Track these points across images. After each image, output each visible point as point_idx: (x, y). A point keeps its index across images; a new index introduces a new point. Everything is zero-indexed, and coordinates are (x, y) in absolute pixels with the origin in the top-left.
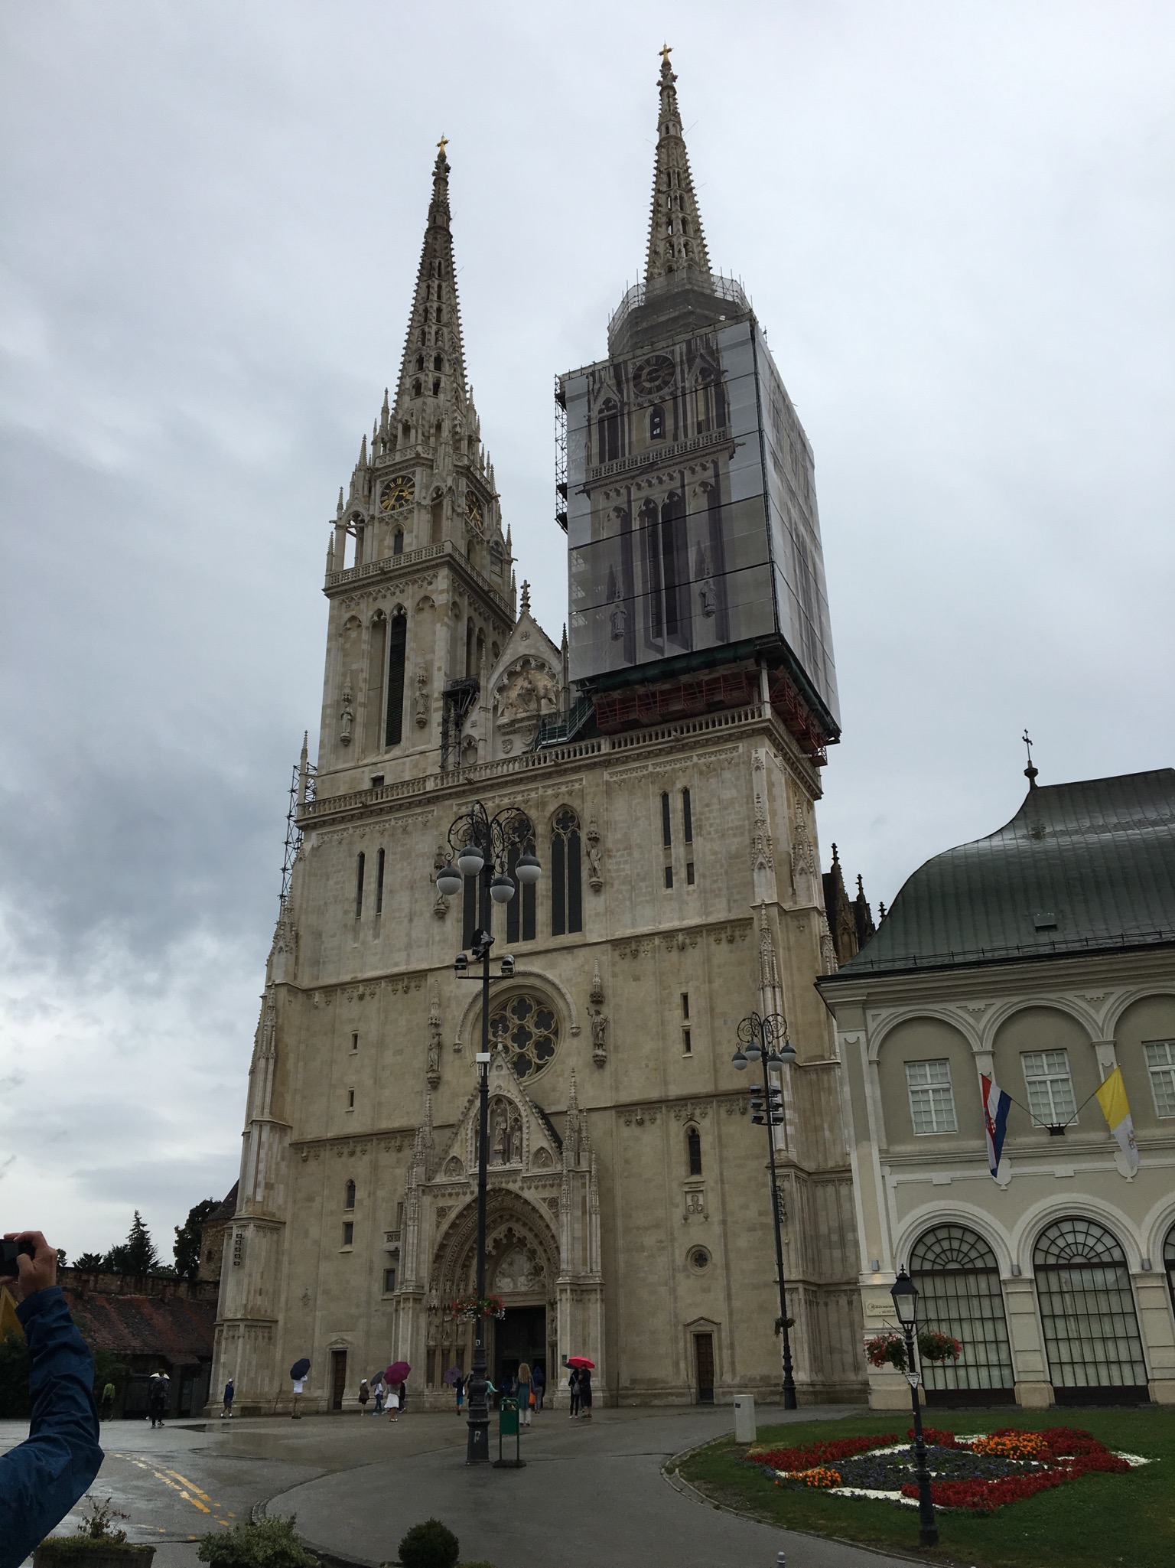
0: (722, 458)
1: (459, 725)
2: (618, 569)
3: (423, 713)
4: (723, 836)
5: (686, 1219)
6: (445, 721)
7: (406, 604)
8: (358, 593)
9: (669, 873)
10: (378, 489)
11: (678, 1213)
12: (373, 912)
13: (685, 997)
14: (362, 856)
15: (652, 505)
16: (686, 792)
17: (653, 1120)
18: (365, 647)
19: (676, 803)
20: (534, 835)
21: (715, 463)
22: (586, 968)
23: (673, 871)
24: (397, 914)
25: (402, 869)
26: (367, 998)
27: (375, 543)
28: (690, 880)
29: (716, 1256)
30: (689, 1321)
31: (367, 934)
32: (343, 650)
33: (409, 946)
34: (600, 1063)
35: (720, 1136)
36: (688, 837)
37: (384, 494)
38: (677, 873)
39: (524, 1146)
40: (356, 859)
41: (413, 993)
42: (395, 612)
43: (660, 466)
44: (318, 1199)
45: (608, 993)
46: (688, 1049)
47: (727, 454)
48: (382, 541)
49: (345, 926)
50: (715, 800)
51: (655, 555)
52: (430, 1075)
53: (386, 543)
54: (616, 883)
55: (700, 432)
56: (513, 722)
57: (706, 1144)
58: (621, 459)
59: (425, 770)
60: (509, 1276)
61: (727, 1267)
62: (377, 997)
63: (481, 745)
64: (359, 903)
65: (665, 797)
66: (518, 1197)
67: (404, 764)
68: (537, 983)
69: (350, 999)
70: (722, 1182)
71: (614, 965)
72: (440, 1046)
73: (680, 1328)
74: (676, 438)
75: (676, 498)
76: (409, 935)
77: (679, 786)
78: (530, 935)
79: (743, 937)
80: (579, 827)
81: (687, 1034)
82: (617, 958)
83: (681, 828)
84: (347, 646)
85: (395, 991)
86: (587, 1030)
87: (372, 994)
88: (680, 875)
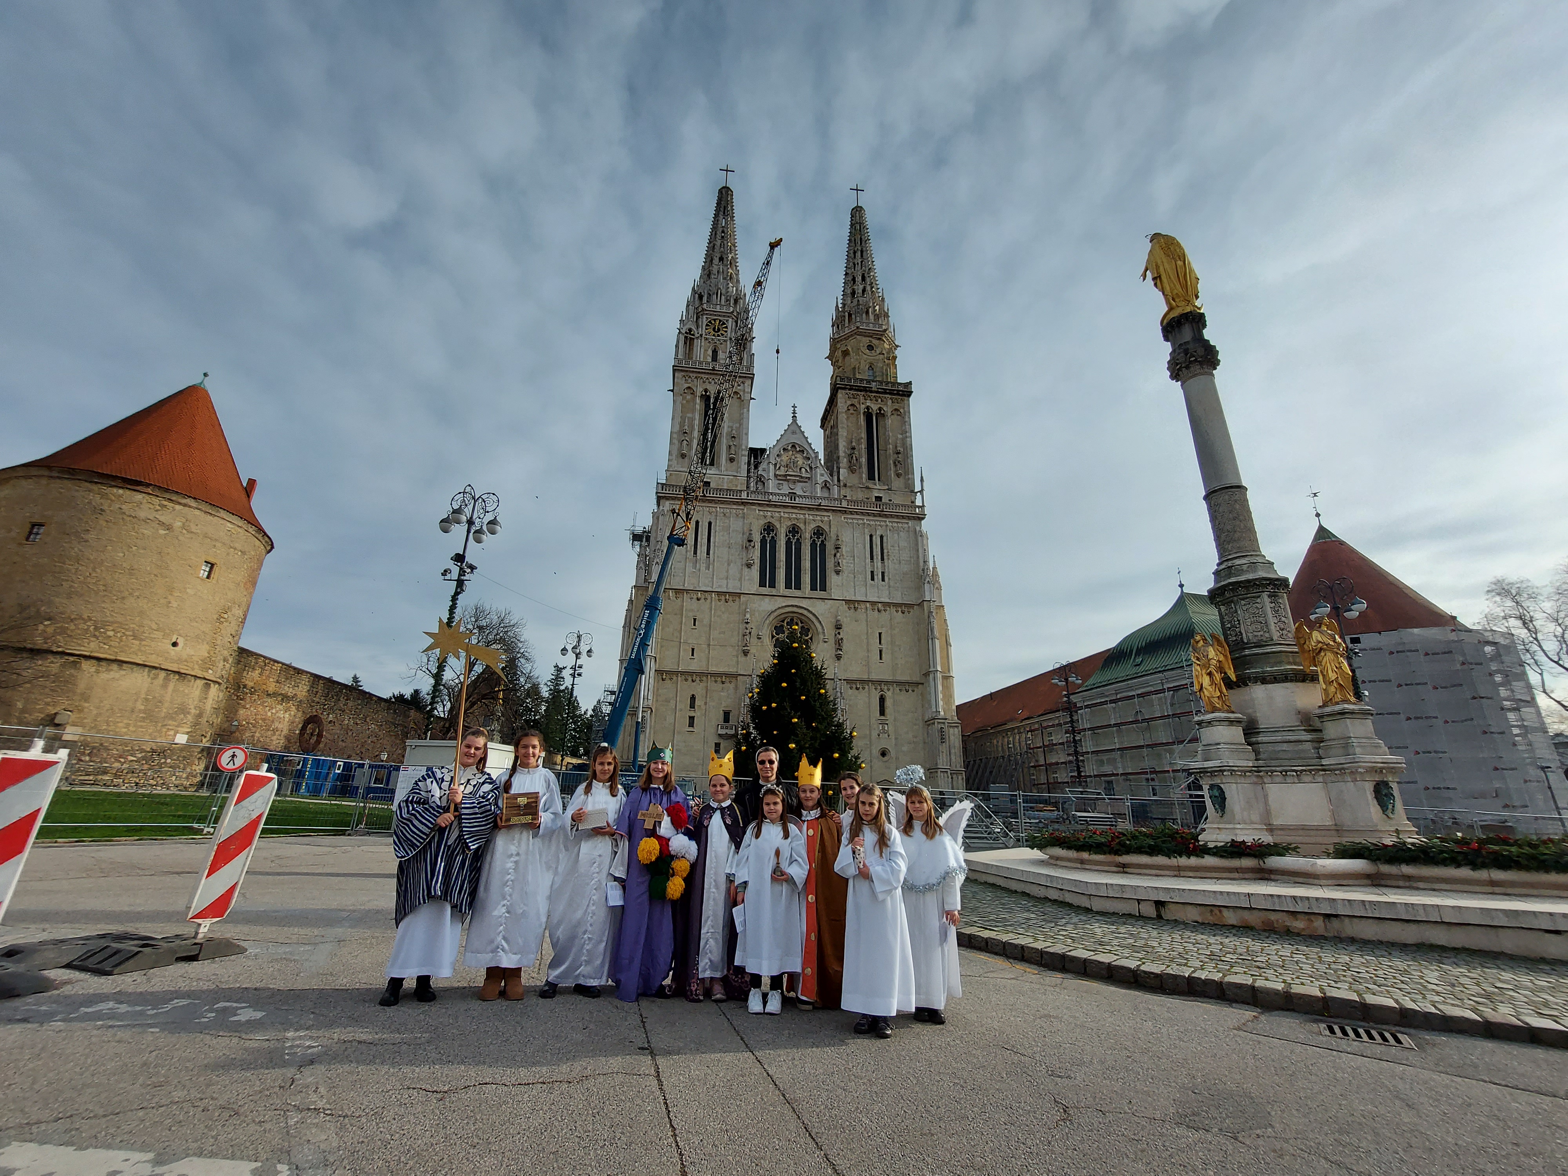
1: (756, 467)
3: (734, 455)
4: (900, 563)
5: (878, 735)
6: (749, 463)
8: (695, 375)
9: (872, 572)
10: (704, 320)
11: (874, 734)
12: (705, 554)
13: (880, 634)
14: (697, 523)
16: (882, 537)
17: (863, 688)
18: (698, 407)
19: (877, 540)
20: (801, 537)
22: (832, 610)
23: (875, 573)
24: (721, 559)
25: (723, 536)
26: (702, 601)
27: (702, 350)
28: (883, 580)
29: (893, 753)
31: (701, 566)
32: (682, 403)
33: (727, 578)
34: (838, 657)
35: (895, 700)
36: (882, 559)
37: (707, 325)
40: (693, 523)
41: (730, 603)
44: (673, 703)
45: (844, 626)
46: (881, 659)
48: (707, 350)
49: (688, 558)
52: (742, 648)
53: (709, 352)
56: (786, 476)
57: (888, 703)
59: (737, 486)
61: (897, 758)
62: (709, 601)
63: (767, 481)
64: (695, 548)
65: (871, 536)
67: (722, 479)
68: (805, 613)
69: (691, 598)
70: (897, 721)
71: (845, 613)
72: (750, 634)
76: (727, 571)
77: (879, 533)
78: (798, 587)
79: (909, 612)
80: (827, 539)
81: (881, 651)
82: (845, 608)
83: (879, 554)
84: (684, 402)
85: (719, 600)
86: (832, 641)
87: (705, 599)
88: (878, 576)
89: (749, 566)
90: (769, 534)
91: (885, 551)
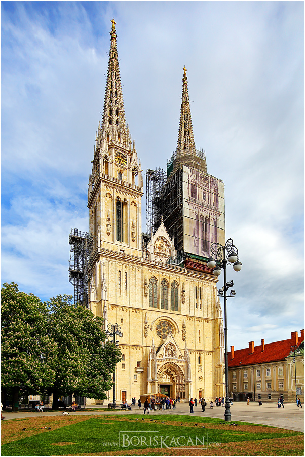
2: (195, 229)
9: (196, 305)
11: (197, 370)
12: (124, 289)
13: (199, 331)
15: (203, 217)
17: (193, 353)
19: (198, 290)
21: (216, 216)
22: (181, 320)
24: (132, 291)
25: (132, 279)
28: (200, 308)
31: (123, 294)
33: (136, 302)
35: (204, 358)
36: (200, 299)
39: (176, 354)
40: (118, 272)
41: (138, 313)
43: (205, 207)
45: (186, 326)
46: (199, 341)
49: (116, 290)
50: (206, 293)
52: (146, 334)
55: (213, 205)
59: (137, 255)
60: (164, 379)
61: (205, 379)
62: (128, 311)
64: (119, 284)
65: (196, 287)
66: (175, 364)
69: (120, 309)
70: (205, 366)
71: (186, 320)
72: (148, 328)
73: (197, 389)
74: (208, 203)
75: (208, 219)
76: (136, 298)
77: (199, 287)
78: (167, 308)
80: (177, 287)
81: (199, 338)
83: (199, 295)
85: (133, 311)
86: (181, 332)
87: (126, 310)
88: (199, 306)
89: (146, 296)
90: (153, 281)
91: (202, 295)
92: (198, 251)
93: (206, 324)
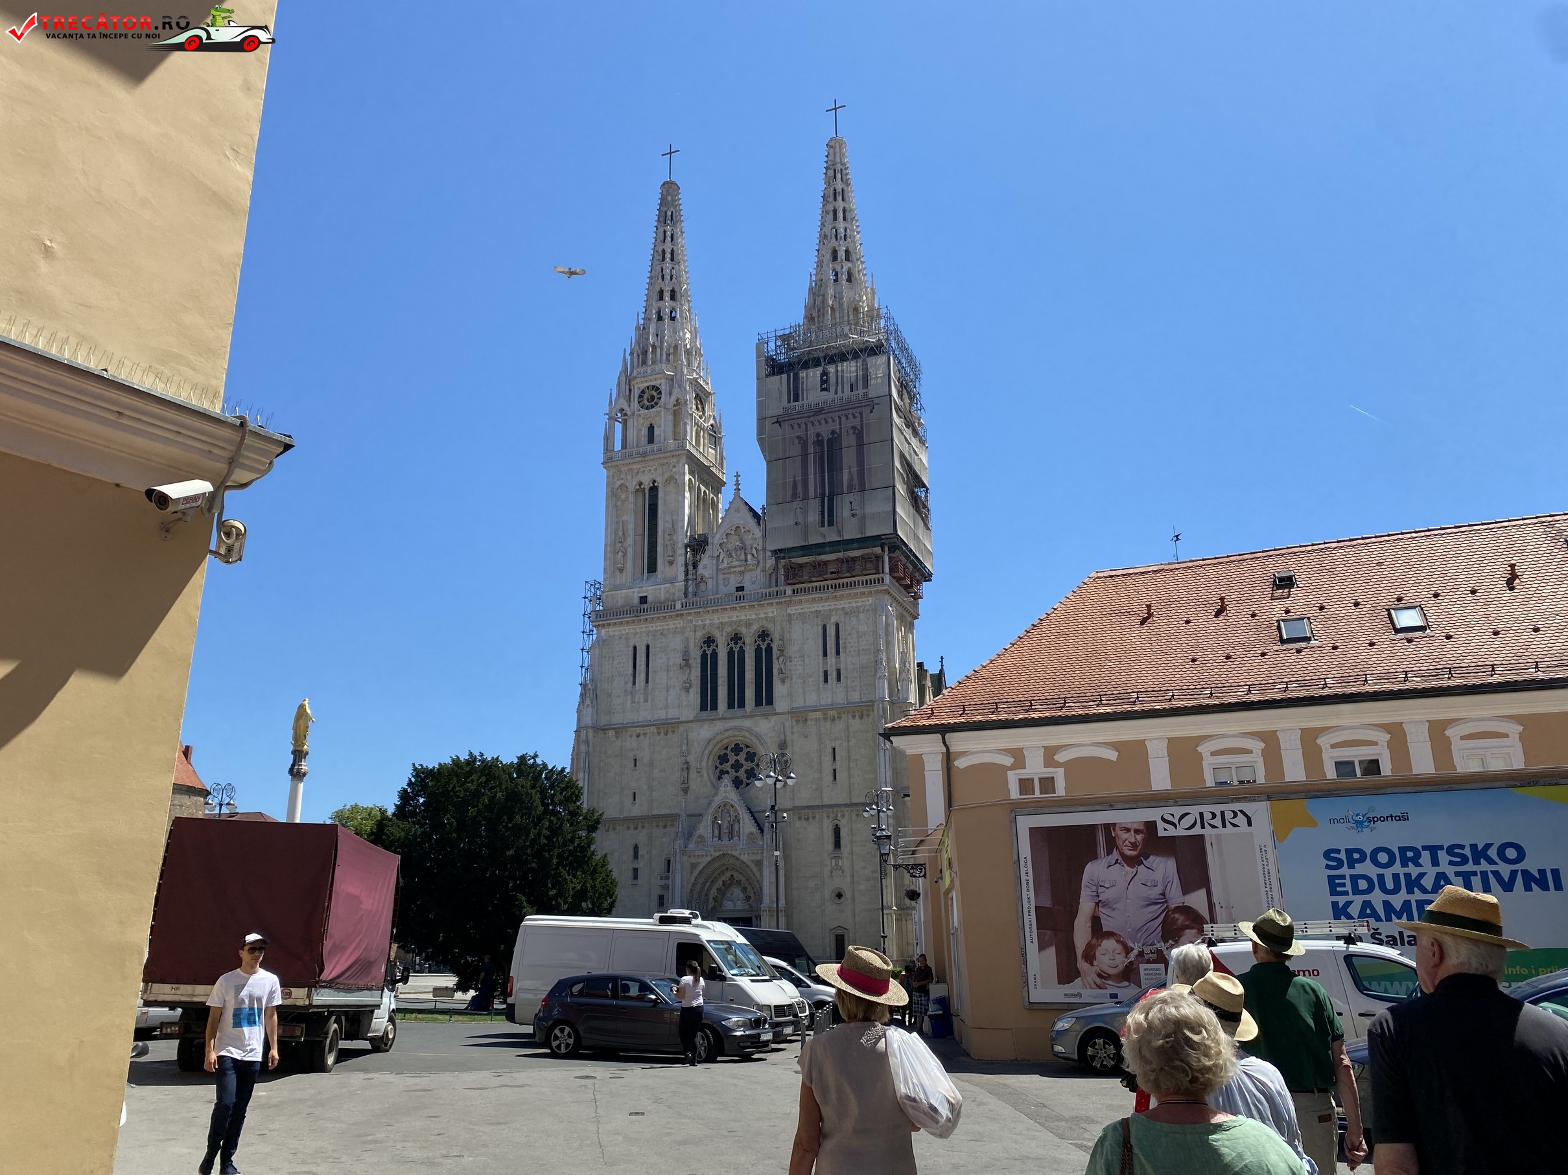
0: (866, 411)
1: (695, 566)
2: (799, 478)
3: (672, 556)
4: (859, 654)
5: (831, 872)
6: (686, 565)
7: (658, 479)
8: (626, 468)
9: (826, 673)
10: (636, 392)
11: (827, 870)
12: (643, 683)
13: (834, 749)
14: (635, 648)
15: (820, 438)
16: (837, 626)
17: (814, 818)
18: (632, 506)
19: (831, 632)
20: (744, 643)
21: (861, 414)
22: (776, 728)
23: (829, 673)
24: (659, 686)
25: (661, 658)
26: (642, 737)
27: (635, 433)
28: (839, 679)
29: (848, 894)
30: (832, 927)
31: (640, 697)
32: (616, 506)
33: (666, 707)
35: (852, 829)
36: (838, 653)
37: (640, 396)
38: (831, 674)
39: (741, 831)
40: (631, 649)
41: (670, 734)
42: (651, 485)
43: (826, 411)
44: (616, 854)
45: (789, 744)
46: (835, 779)
47: (868, 409)
48: (641, 430)
49: (626, 691)
50: (854, 632)
51: (823, 471)
52: (683, 786)
53: (643, 433)
54: (794, 678)
55: (852, 391)
56: (730, 568)
57: (843, 833)
58: (800, 403)
59: (674, 594)
60: (731, 900)
61: (854, 899)
62: (648, 736)
63: (710, 582)
64: (634, 676)
65: (824, 627)
66: (738, 859)
67: (660, 589)
68: (747, 734)
69: (631, 736)
70: (852, 854)
71: (792, 727)
72: (688, 769)
73: (827, 930)
74: (836, 393)
75: (836, 435)
76: (666, 699)
77: (833, 620)
78: (741, 704)
79: (868, 715)
80: (771, 640)
82: (794, 723)
83: (834, 647)
84: (619, 503)
85: (659, 733)
87: (645, 734)
88: (832, 676)
89: (687, 690)
90: (709, 646)
91: (841, 642)
92: (806, 536)
93: (856, 724)
